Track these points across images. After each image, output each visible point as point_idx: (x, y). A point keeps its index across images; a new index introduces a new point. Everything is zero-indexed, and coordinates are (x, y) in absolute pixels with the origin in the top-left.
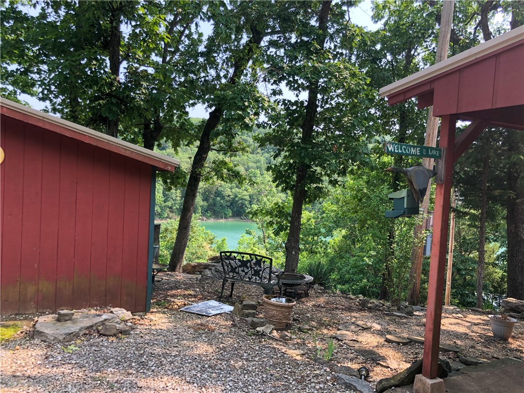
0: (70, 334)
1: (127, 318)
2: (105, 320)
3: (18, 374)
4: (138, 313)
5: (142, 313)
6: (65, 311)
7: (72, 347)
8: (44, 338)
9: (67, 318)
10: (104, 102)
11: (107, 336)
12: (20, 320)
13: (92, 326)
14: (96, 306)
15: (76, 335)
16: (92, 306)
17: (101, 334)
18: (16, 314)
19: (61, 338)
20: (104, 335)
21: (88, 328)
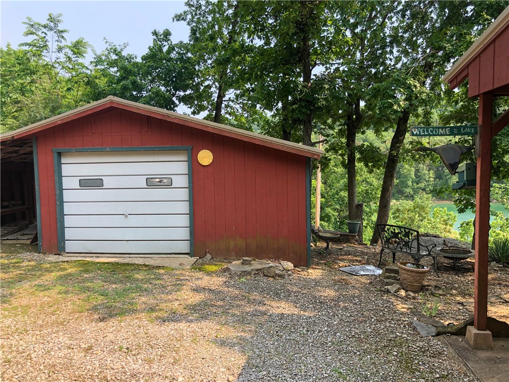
0: (244, 272)
1: (290, 269)
2: (271, 267)
3: (207, 288)
4: (302, 267)
5: (304, 268)
6: (246, 258)
7: (243, 280)
8: (230, 273)
9: (247, 263)
10: (296, 106)
11: (268, 276)
12: (226, 262)
13: (260, 270)
14: (272, 258)
15: (249, 273)
16: (269, 259)
17: (265, 275)
18: (225, 259)
19: (239, 273)
20: (267, 276)
21: (257, 270)
